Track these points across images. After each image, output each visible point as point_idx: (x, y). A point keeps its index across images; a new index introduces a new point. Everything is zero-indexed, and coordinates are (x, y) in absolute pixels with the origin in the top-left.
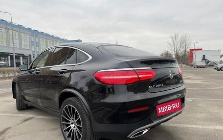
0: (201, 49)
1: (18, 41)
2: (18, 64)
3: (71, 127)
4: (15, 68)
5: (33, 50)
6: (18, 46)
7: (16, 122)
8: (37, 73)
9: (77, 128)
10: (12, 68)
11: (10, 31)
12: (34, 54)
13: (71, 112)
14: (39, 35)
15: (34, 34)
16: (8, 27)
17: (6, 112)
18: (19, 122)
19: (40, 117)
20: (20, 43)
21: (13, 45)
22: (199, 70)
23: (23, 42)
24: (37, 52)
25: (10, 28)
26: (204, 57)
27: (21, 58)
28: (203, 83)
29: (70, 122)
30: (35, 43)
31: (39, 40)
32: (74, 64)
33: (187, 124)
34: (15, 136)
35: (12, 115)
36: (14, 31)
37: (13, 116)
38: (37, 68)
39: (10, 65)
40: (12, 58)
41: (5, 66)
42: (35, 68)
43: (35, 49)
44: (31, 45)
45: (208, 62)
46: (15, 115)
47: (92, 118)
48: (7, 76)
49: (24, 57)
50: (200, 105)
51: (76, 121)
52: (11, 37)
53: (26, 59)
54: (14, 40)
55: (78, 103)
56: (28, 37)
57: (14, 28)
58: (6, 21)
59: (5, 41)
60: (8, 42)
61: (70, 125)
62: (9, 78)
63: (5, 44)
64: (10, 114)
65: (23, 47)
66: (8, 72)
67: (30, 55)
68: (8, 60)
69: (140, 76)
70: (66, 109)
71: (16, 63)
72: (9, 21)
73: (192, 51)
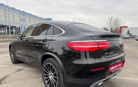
0: (127, 27)
1: (12, 18)
2: (12, 33)
3: (49, 78)
4: (10, 35)
5: (22, 24)
6: (12, 21)
7: (12, 72)
8: (26, 40)
9: (54, 79)
10: (8, 35)
11: (7, 12)
12: (22, 27)
13: (50, 68)
14: (25, 15)
15: (22, 14)
16: (6, 9)
17: (5, 65)
18: (14, 72)
19: (27, 68)
20: (13, 19)
21: (9, 21)
22: (125, 40)
23: (15, 19)
24: (24, 25)
25: (7, 9)
26: (128, 32)
27: (14, 29)
28: (129, 49)
29: (49, 74)
30: (23, 19)
31: (25, 17)
32: (52, 36)
33: (123, 77)
34: (12, 81)
35: (9, 66)
36: (9, 12)
37: (10, 68)
38: (26, 37)
39: (7, 33)
40: (8, 28)
41: (4, 34)
42: (24, 37)
43: (23, 23)
44: (20, 21)
45: (131, 35)
46: (11, 67)
47: (65, 73)
48: (5, 40)
49: (16, 28)
50: (129, 64)
51: (53, 74)
52: (8, 15)
53: (16, 29)
54: (10, 17)
55: (55, 63)
56: (18, 15)
57: (9, 10)
58: (4, 5)
59: (3, 17)
60: (6, 18)
61: (49, 76)
62: (7, 41)
63: (4, 20)
64: (8, 66)
65: (15, 22)
66: (6, 38)
67: (20, 27)
68: (5, 29)
69: (99, 46)
70: (46, 66)
71: (11, 32)
72: (6, 5)
73: (121, 27)
